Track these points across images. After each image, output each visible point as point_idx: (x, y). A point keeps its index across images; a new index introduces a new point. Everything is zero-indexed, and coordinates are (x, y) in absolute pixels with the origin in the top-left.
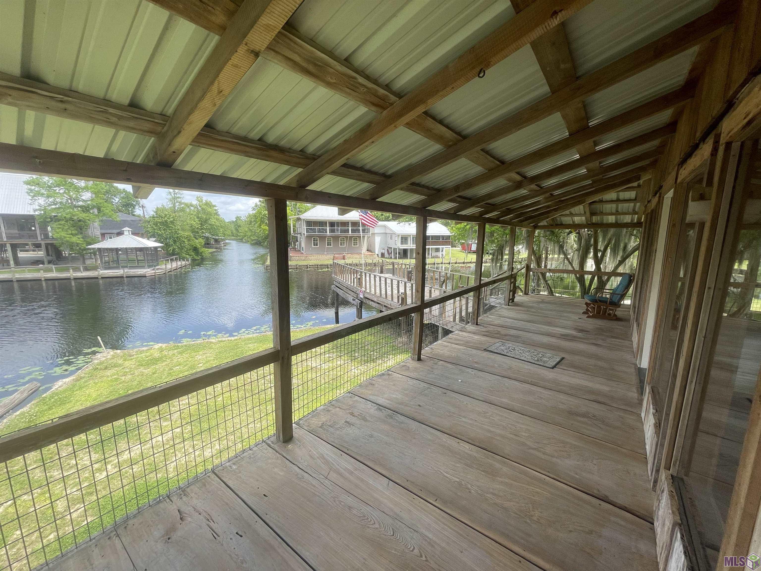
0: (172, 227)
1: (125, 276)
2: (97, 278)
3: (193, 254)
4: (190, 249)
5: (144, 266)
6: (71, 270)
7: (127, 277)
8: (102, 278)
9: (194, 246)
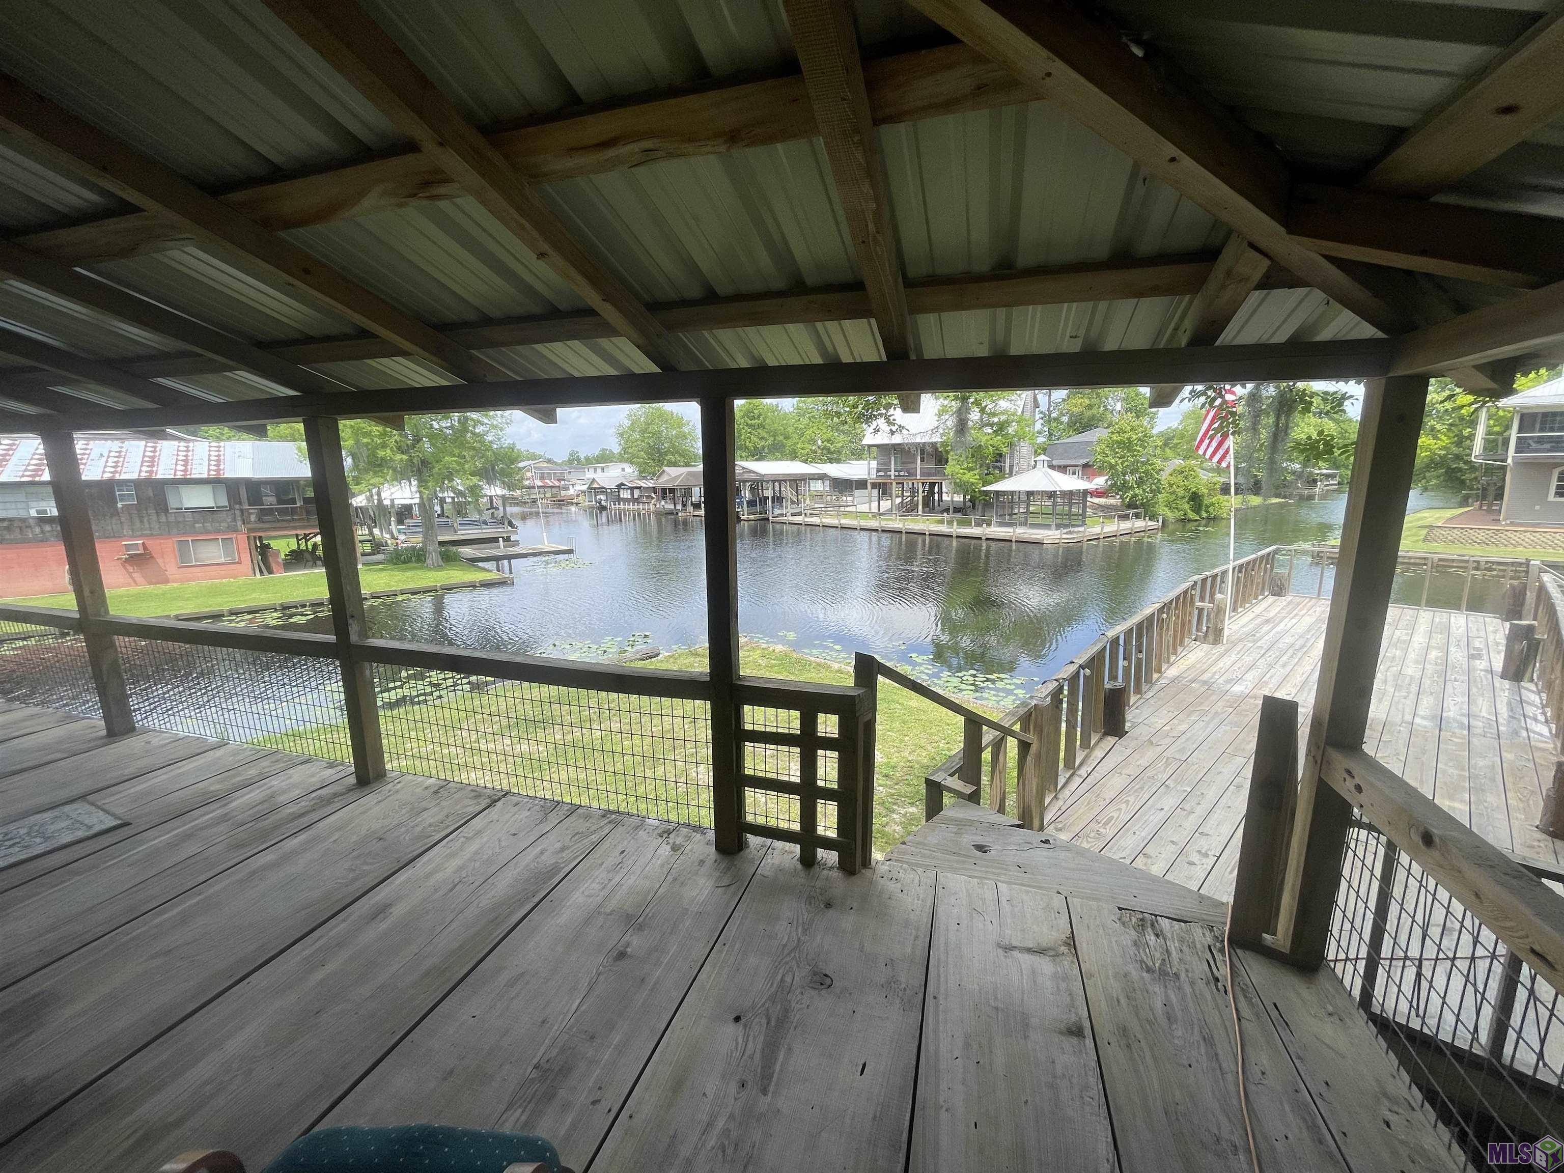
0: (1139, 451)
1: (1014, 540)
2: (980, 539)
3: (1187, 506)
4: (1183, 497)
5: (1050, 525)
6: (955, 523)
7: (1017, 541)
8: (987, 539)
9: (1194, 490)
